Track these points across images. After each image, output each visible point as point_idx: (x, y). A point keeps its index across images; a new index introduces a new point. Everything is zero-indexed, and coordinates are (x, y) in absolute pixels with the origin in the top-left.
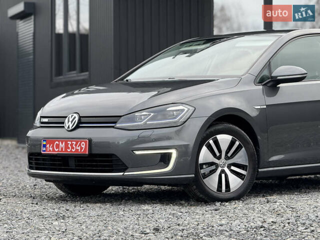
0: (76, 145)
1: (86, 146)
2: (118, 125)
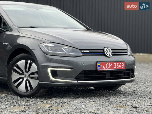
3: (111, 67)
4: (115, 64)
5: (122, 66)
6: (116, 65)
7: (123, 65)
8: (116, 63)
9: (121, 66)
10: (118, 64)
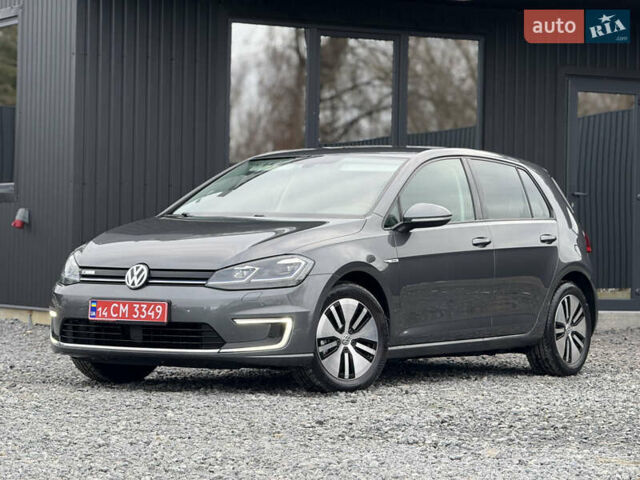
0: (147, 310)
1: (163, 312)
2: (210, 283)
3: (124, 314)
4: (138, 306)
5: (157, 315)
6: (140, 309)
7: (160, 312)
8: (140, 304)
9: (153, 314)
10: (145, 306)
